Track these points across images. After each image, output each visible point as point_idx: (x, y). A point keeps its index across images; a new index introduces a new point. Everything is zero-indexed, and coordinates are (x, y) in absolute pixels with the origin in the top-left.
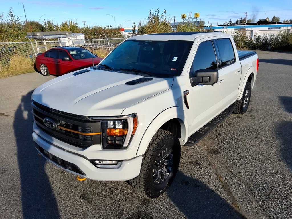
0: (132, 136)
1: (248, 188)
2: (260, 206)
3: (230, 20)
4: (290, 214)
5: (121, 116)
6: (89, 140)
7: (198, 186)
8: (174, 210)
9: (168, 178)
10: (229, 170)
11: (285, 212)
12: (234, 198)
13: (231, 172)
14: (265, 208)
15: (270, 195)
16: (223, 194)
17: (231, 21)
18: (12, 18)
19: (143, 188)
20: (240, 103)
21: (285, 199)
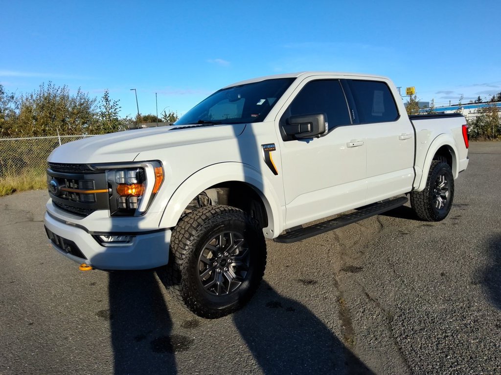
0: (153, 195)
1: (386, 318)
2: (396, 343)
3: (479, 97)
4: (449, 357)
5: (133, 163)
6: (92, 202)
7: (294, 310)
8: (233, 337)
9: (238, 290)
10: (366, 293)
11: (439, 355)
12: (352, 329)
13: (368, 296)
14: (403, 347)
15: (424, 329)
16: (334, 324)
17: (481, 98)
18: (107, 104)
19: (179, 290)
20: (425, 198)
21: (452, 335)
